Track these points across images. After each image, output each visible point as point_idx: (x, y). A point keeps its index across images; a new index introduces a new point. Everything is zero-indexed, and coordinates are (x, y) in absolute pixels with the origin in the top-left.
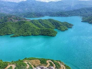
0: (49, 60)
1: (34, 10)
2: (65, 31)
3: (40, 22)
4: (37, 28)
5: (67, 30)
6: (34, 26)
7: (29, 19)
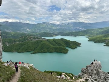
0: (63, 73)
1: (48, 30)
2: (74, 49)
3: (54, 41)
4: (52, 46)
5: (77, 48)
6: (50, 44)
7: (44, 38)
